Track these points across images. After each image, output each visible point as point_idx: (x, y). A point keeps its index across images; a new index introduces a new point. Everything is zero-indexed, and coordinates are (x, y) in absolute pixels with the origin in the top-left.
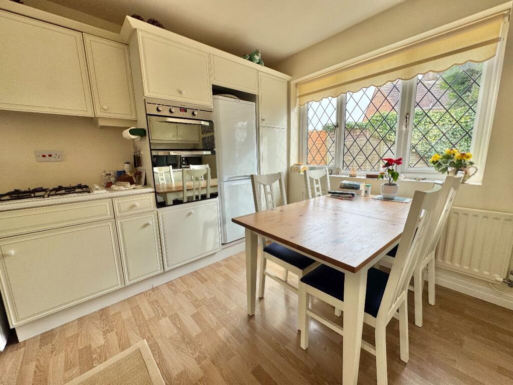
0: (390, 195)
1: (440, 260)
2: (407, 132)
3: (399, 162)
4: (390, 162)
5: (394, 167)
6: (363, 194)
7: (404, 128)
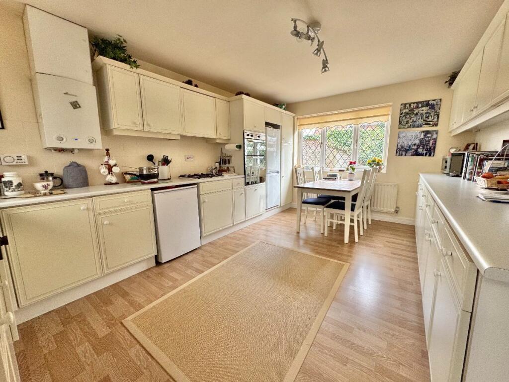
0: (352, 178)
1: (372, 207)
2: (356, 149)
3: (355, 163)
4: (351, 163)
5: (353, 165)
6: (339, 178)
7: (355, 147)
